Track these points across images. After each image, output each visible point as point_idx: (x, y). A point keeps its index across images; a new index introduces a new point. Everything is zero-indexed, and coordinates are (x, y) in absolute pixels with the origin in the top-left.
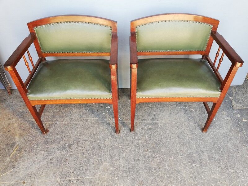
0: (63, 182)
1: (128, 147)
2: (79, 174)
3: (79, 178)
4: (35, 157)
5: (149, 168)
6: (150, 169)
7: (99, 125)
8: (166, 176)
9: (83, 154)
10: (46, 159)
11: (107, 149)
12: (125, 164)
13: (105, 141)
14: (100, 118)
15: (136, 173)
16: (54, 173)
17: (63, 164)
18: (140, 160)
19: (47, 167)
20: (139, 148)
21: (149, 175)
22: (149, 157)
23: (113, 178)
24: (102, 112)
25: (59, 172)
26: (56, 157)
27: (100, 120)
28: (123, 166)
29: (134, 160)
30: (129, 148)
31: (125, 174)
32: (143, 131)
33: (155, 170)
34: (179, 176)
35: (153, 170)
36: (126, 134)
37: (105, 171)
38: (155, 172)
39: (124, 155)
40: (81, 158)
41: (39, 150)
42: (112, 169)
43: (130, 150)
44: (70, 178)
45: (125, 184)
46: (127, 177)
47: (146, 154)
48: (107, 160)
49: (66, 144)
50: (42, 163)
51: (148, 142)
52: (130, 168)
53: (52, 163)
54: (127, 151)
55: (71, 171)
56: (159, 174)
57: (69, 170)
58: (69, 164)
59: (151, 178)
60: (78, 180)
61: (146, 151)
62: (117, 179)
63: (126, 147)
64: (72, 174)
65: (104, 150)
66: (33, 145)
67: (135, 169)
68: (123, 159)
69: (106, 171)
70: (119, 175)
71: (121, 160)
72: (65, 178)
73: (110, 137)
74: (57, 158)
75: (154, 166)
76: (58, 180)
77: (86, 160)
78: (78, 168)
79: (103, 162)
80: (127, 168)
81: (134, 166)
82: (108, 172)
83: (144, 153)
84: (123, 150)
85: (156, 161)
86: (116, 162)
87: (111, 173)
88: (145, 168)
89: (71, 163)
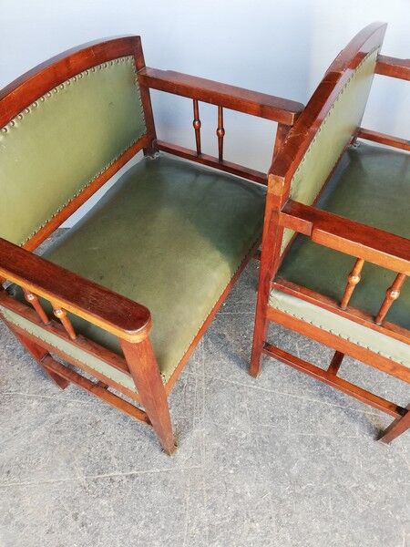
0: (93, 485)
1: (253, 382)
2: (133, 460)
3: (134, 472)
4: (15, 417)
5: (312, 440)
6: (316, 444)
8: (357, 463)
10: (43, 422)
11: (199, 389)
12: (250, 431)
13: (193, 369)
15: (280, 454)
16: (68, 462)
17: (88, 434)
18: (287, 419)
19: (47, 444)
20: (283, 386)
21: (314, 460)
22: (308, 410)
23: (222, 468)
25: (80, 457)
26: (69, 415)
28: (244, 436)
29: (272, 419)
30: (255, 387)
31: (251, 458)
33: (328, 444)
34: (391, 461)
35: (323, 446)
36: (244, 348)
37: (199, 452)
38: (328, 449)
39: (244, 405)
41: (23, 397)
42: (216, 444)
43: (258, 392)
44: (112, 474)
45: (253, 485)
46: (258, 465)
47: (301, 400)
48: (203, 420)
50: (34, 433)
52: (263, 442)
53: (60, 432)
54: (251, 394)
55: (112, 454)
56: (340, 455)
57: (105, 452)
58: (103, 433)
59: (320, 468)
60: (132, 477)
61: (302, 394)
62: (231, 472)
63: (248, 383)
64: (114, 461)
65: (192, 392)
66: (6, 384)
67: (277, 444)
68: (244, 415)
69: (203, 452)
70: (238, 462)
71: (237, 418)
72: (99, 474)
73: (204, 357)
74: (74, 419)
75: (326, 435)
76: (81, 478)
78: (128, 445)
79: (192, 426)
80: (255, 443)
81: (274, 436)
82: (207, 453)
83: (296, 398)
84: (241, 391)
85: (330, 418)
86: (224, 426)
87: (216, 458)
88: (302, 439)
89: (110, 431)
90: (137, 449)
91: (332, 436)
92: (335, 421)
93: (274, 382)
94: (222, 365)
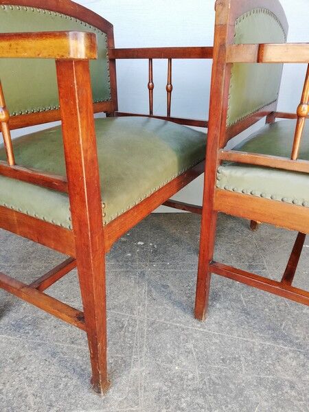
1: (199, 325)
2: (54, 399)
5: (272, 382)
6: (277, 386)
7: (116, 276)
9: (73, 342)
11: (141, 329)
12: (198, 372)
13: (135, 312)
14: (121, 263)
15: (235, 398)
18: (239, 360)
20: (231, 329)
21: (278, 405)
22: (263, 352)
24: (125, 252)
27: (121, 267)
28: (190, 376)
29: (223, 360)
30: (201, 329)
31: (200, 401)
32: (233, 290)
33: (292, 387)
35: (287, 389)
36: (189, 297)
37: (136, 393)
38: (293, 393)
39: (190, 346)
40: (65, 354)
42: (158, 384)
43: (205, 334)
47: (254, 343)
48: (143, 359)
49: (26, 317)
51: (252, 314)
52: (214, 383)
54: (197, 336)
55: (29, 391)
57: (22, 389)
58: (25, 369)
61: (253, 337)
63: (193, 326)
64: (31, 399)
65: (132, 332)
67: (231, 386)
68: (190, 355)
69: (141, 393)
70: (184, 405)
71: (182, 358)
73: (147, 303)
75: (288, 378)
77: (78, 358)
78: (51, 382)
79: (129, 365)
80: (205, 384)
81: (226, 377)
82: (147, 393)
83: (247, 341)
84: (186, 332)
85: (289, 361)
86: (168, 365)
87: (158, 399)
88: (260, 381)
89: (33, 367)
90: (61, 386)
91: (294, 379)
92: (294, 363)
93: (221, 325)
94: (166, 309)
